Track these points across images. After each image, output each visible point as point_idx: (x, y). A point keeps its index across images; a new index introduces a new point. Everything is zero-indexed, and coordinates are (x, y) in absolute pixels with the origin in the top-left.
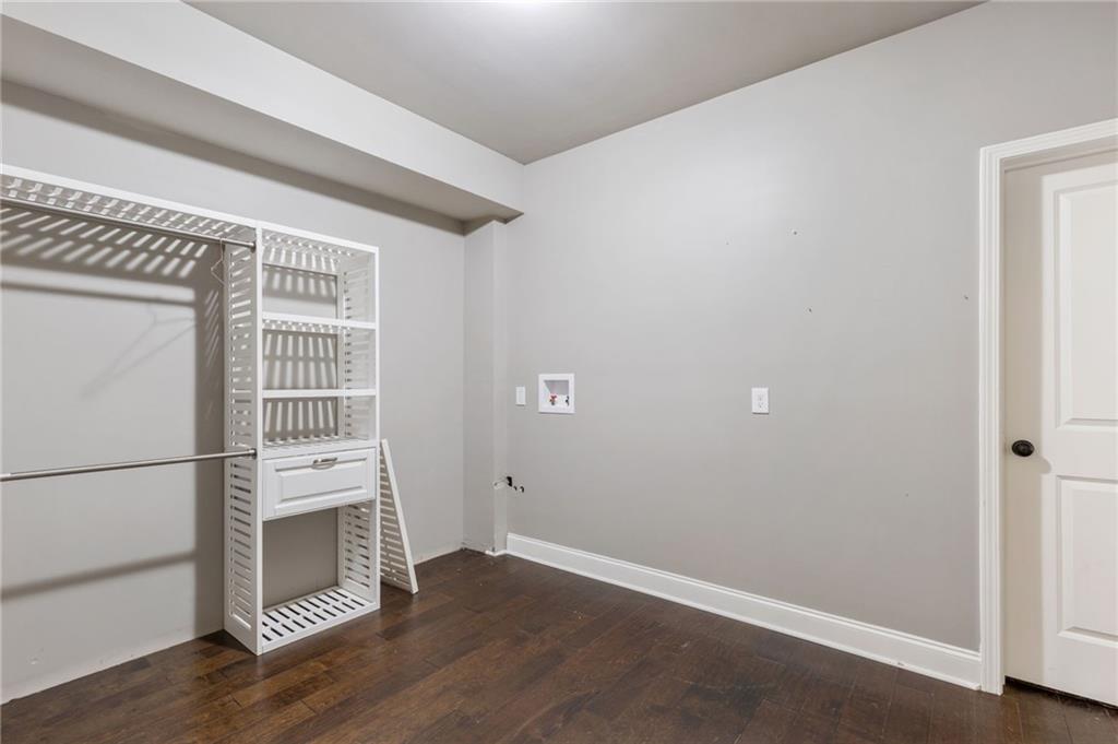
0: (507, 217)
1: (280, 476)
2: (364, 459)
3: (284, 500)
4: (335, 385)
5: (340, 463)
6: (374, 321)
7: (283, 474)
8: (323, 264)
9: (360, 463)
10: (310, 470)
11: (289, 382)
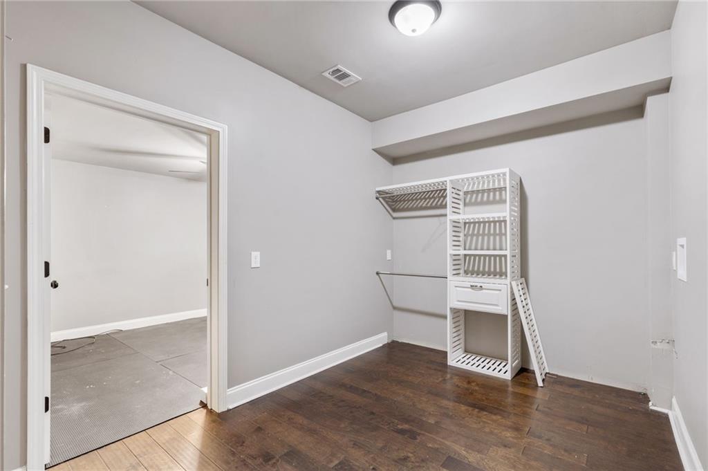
0: (664, 87)
1: (457, 290)
2: (500, 290)
3: (459, 301)
4: (504, 248)
5: (485, 289)
6: (506, 211)
7: (458, 288)
8: (502, 182)
9: (497, 292)
10: (470, 290)
11: (479, 247)
